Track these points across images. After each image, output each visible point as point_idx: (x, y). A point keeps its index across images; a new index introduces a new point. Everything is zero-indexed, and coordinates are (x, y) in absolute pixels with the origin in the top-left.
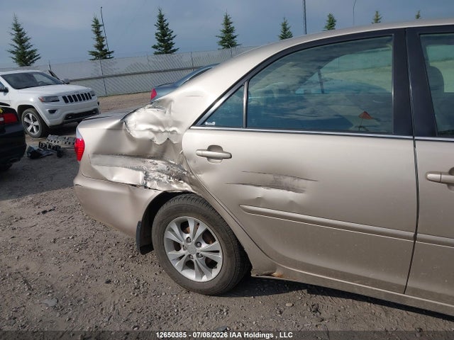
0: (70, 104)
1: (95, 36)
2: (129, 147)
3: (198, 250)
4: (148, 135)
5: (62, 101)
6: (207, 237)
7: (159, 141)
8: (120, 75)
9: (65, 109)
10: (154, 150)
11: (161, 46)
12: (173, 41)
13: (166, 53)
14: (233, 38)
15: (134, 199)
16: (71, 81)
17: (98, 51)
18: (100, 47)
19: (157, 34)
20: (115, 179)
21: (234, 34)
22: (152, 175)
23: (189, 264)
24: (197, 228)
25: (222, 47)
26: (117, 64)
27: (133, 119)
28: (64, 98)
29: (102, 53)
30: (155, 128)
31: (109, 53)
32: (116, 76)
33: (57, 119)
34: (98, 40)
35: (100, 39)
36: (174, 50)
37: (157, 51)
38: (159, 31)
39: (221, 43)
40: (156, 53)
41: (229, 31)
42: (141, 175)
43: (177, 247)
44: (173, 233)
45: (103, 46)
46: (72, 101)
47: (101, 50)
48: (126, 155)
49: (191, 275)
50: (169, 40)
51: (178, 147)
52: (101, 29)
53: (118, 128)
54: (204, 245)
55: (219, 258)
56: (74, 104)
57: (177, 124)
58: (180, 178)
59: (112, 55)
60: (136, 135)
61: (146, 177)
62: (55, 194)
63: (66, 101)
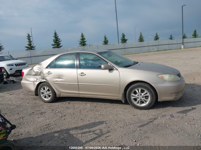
0: (18, 67)
1: (28, 40)
2: (34, 73)
3: (47, 93)
4: (38, 71)
5: (15, 65)
6: (48, 90)
7: (39, 72)
8: (38, 56)
9: (15, 68)
10: (38, 74)
11: (55, 45)
12: (60, 43)
13: (57, 47)
14: (85, 42)
15: (34, 84)
16: (18, 58)
17: (29, 46)
18: (30, 45)
19: (54, 40)
20: (30, 80)
21: (85, 40)
22: (38, 79)
23: (45, 97)
24: (46, 88)
25: (80, 45)
26: (37, 52)
27: (34, 68)
28: (16, 64)
29: (30, 47)
30: (39, 69)
31: (34, 47)
32: (36, 56)
33: (13, 72)
34: (29, 42)
35: (30, 42)
36: (61, 46)
37: (54, 46)
38: (55, 39)
39: (80, 44)
40: (53, 48)
41: (83, 39)
42: (36, 79)
43: (43, 93)
44: (42, 91)
45: (31, 44)
46: (18, 66)
47: (30, 46)
48: (33, 75)
49: (46, 99)
50: (58, 42)
51: (43, 73)
52: (31, 38)
53: (31, 69)
54: (48, 92)
55: (51, 94)
56: (19, 67)
57: (43, 68)
58: (43, 79)
59: (35, 48)
60: (35, 71)
61: (37, 79)
62: (14, 91)
63: (16, 66)
